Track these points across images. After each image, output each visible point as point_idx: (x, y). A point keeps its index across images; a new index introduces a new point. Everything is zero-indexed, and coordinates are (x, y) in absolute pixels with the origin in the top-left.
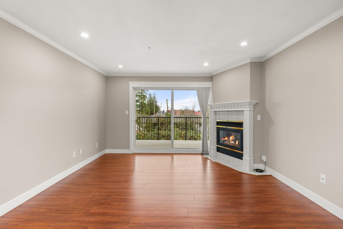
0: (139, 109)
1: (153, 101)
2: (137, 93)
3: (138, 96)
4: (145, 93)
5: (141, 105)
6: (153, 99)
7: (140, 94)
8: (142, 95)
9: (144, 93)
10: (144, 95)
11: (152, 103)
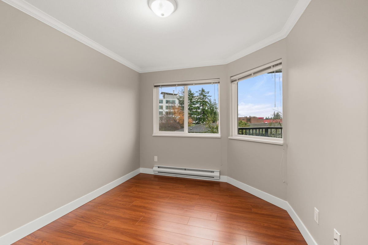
0: (200, 116)
1: (213, 108)
2: (198, 99)
3: (199, 103)
4: (207, 99)
5: (202, 112)
6: (213, 106)
7: (202, 100)
8: (203, 101)
9: (205, 99)
10: (205, 101)
11: (212, 109)
